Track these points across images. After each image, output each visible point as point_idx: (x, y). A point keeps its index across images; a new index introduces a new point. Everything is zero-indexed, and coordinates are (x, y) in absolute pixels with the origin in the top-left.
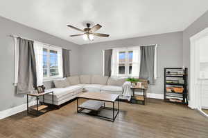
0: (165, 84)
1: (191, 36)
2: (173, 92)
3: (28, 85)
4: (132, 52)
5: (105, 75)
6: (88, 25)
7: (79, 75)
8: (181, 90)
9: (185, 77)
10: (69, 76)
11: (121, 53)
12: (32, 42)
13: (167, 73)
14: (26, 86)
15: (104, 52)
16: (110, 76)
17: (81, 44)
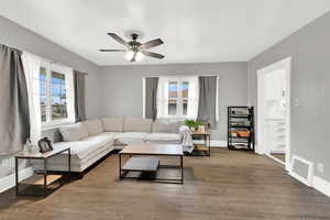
0: (229, 126)
1: (259, 68)
2: (239, 136)
3: (11, 138)
4: (187, 83)
5: (147, 117)
6: (135, 37)
7: (100, 118)
8: (247, 133)
9: (251, 117)
10: (85, 119)
11: (171, 83)
12: (19, 53)
13: (230, 113)
14: (7, 140)
15: (144, 80)
16: (154, 118)
17: (102, 64)
